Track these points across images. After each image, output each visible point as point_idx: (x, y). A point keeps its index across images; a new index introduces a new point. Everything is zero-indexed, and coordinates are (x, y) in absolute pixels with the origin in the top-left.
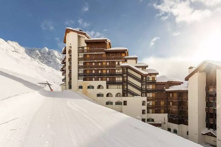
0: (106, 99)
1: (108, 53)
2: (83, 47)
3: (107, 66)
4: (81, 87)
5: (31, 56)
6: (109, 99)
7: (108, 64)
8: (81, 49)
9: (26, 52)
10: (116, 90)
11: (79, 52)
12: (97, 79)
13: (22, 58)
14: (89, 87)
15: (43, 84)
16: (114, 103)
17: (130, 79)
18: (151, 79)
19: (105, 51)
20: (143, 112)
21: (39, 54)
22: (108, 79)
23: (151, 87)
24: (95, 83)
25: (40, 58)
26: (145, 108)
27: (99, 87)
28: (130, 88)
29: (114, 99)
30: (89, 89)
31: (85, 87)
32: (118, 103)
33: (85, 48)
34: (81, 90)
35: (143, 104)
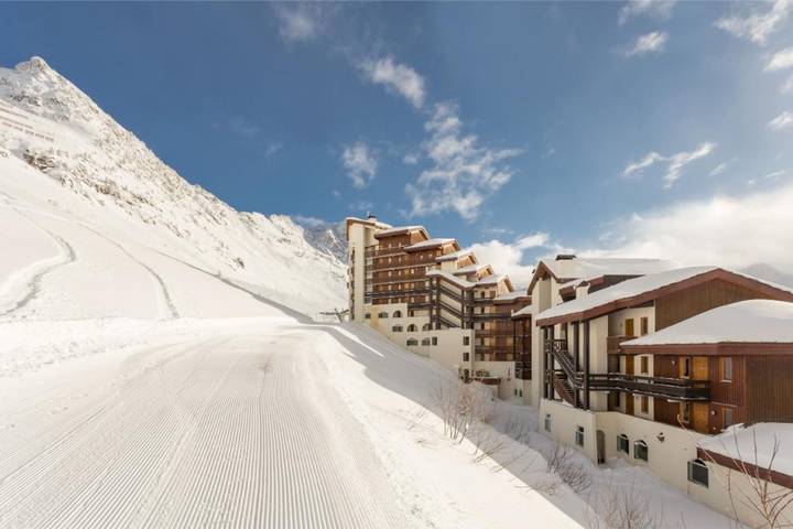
0: (407, 335)
1: (411, 252)
2: (374, 246)
3: (411, 277)
4: (368, 316)
5: (315, 246)
6: (412, 335)
7: (413, 272)
8: (370, 250)
9: (306, 237)
10: (422, 318)
11: (366, 255)
12: (395, 301)
13: (297, 254)
14: (381, 316)
15: (327, 314)
16: (420, 343)
17: (445, 298)
18: (487, 295)
19: (405, 251)
20: (466, 357)
21: (333, 237)
22: (413, 301)
23: (488, 310)
24: (390, 308)
25: (335, 249)
26: (469, 349)
27: (398, 314)
28: (445, 314)
29: (419, 335)
30: (380, 320)
31: (374, 315)
32: (425, 343)
33: (377, 248)
34: (368, 320)
35: (466, 341)
